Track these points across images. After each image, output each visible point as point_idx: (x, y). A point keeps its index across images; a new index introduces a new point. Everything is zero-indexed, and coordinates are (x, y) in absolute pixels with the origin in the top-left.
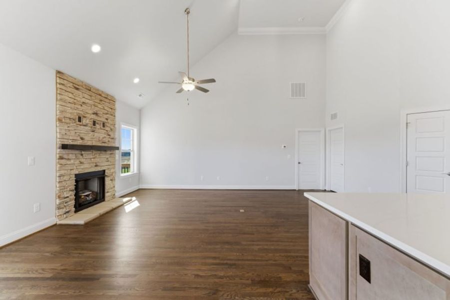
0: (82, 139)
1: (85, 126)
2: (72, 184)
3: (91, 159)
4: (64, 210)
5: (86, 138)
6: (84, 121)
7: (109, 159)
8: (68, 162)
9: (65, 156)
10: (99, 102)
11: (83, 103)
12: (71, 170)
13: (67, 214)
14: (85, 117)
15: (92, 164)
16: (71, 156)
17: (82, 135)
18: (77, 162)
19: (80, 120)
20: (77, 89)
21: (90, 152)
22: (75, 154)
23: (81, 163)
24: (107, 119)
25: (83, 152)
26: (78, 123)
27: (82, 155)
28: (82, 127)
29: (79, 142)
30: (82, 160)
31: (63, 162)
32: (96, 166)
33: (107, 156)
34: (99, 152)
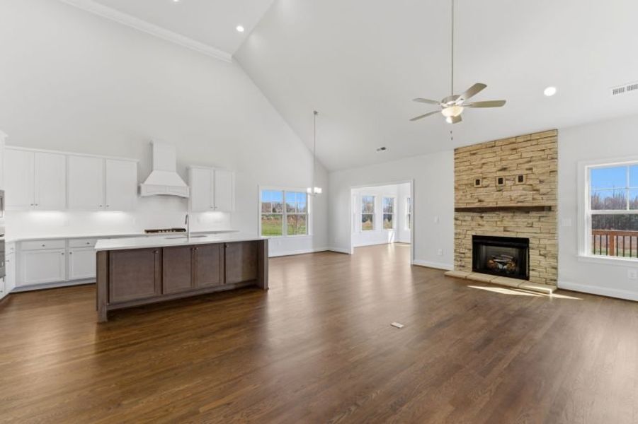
0: (480, 201)
1: (486, 187)
2: (469, 243)
3: (497, 222)
4: (459, 263)
5: (487, 200)
6: (484, 183)
7: (536, 225)
8: (464, 223)
9: (461, 218)
10: (510, 152)
11: (484, 164)
12: (467, 230)
13: (462, 268)
14: (485, 178)
15: (497, 228)
16: (467, 218)
17: (482, 198)
18: (474, 224)
19: (478, 182)
20: (474, 154)
21: (494, 215)
22: (472, 217)
23: (479, 225)
24: (531, 169)
25: (483, 215)
26: (476, 186)
27: (482, 217)
28: (482, 189)
29: (477, 205)
30: (481, 222)
31: (459, 222)
32: (505, 231)
33: (530, 221)
34: (512, 214)
